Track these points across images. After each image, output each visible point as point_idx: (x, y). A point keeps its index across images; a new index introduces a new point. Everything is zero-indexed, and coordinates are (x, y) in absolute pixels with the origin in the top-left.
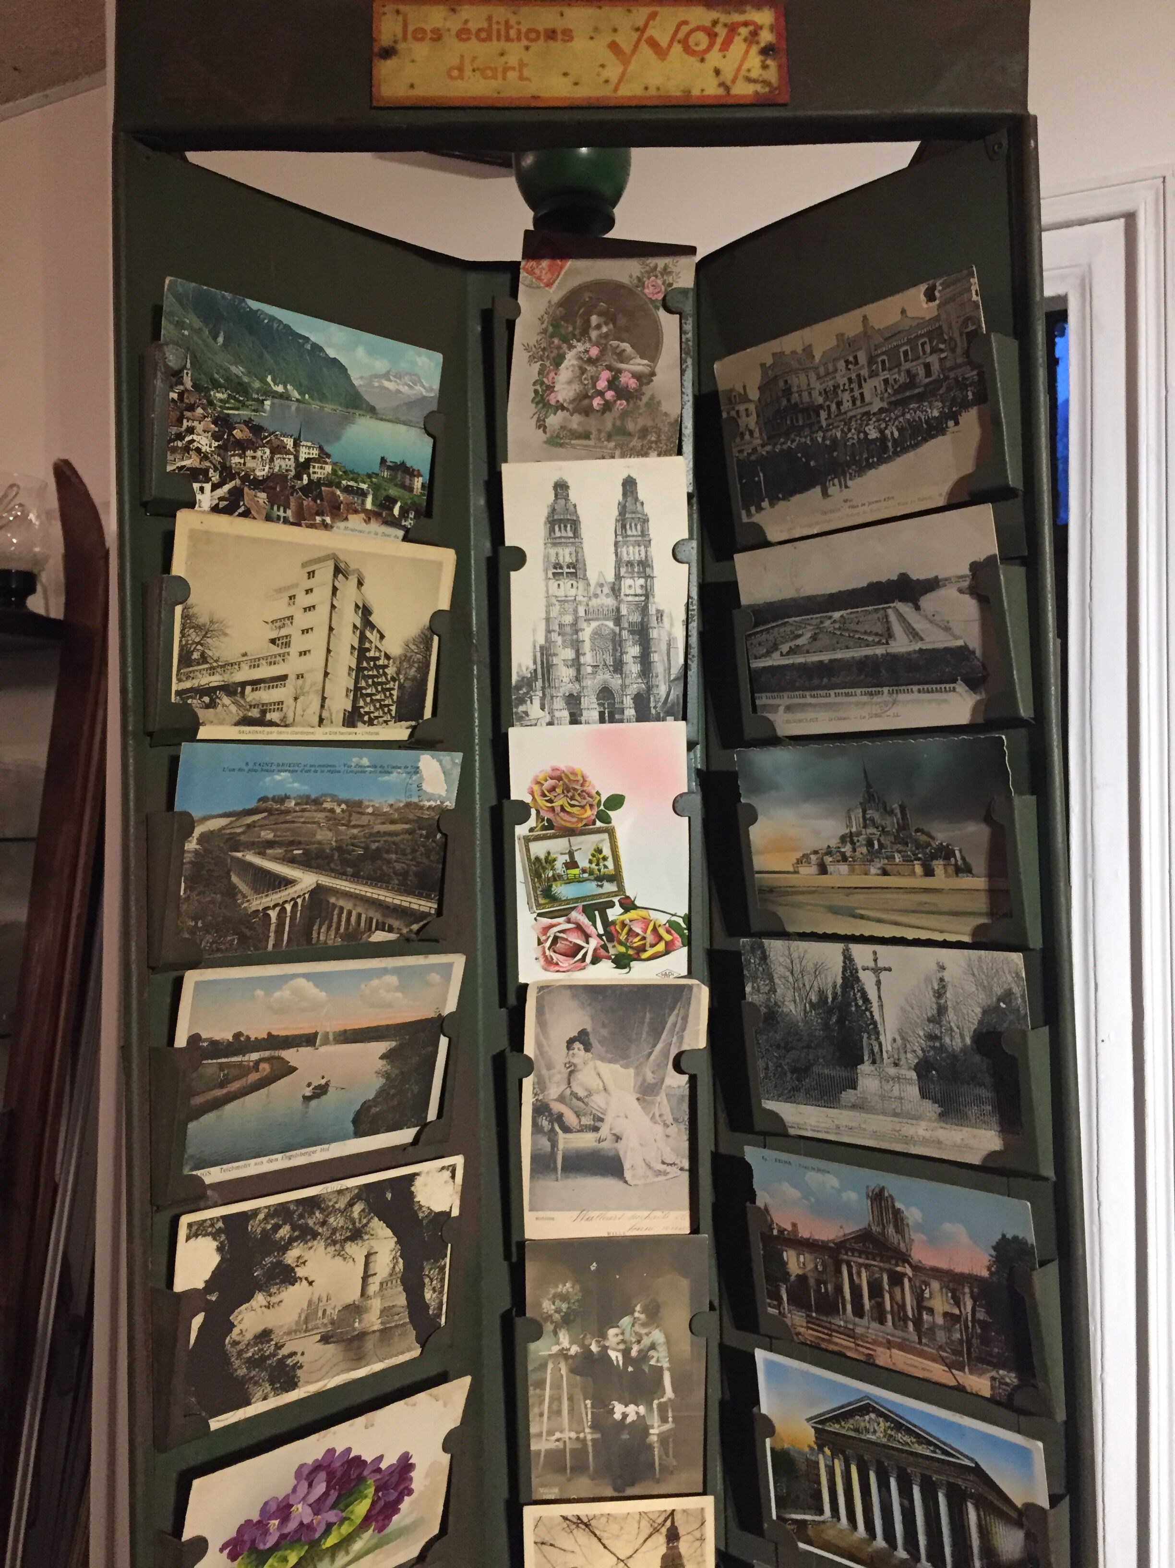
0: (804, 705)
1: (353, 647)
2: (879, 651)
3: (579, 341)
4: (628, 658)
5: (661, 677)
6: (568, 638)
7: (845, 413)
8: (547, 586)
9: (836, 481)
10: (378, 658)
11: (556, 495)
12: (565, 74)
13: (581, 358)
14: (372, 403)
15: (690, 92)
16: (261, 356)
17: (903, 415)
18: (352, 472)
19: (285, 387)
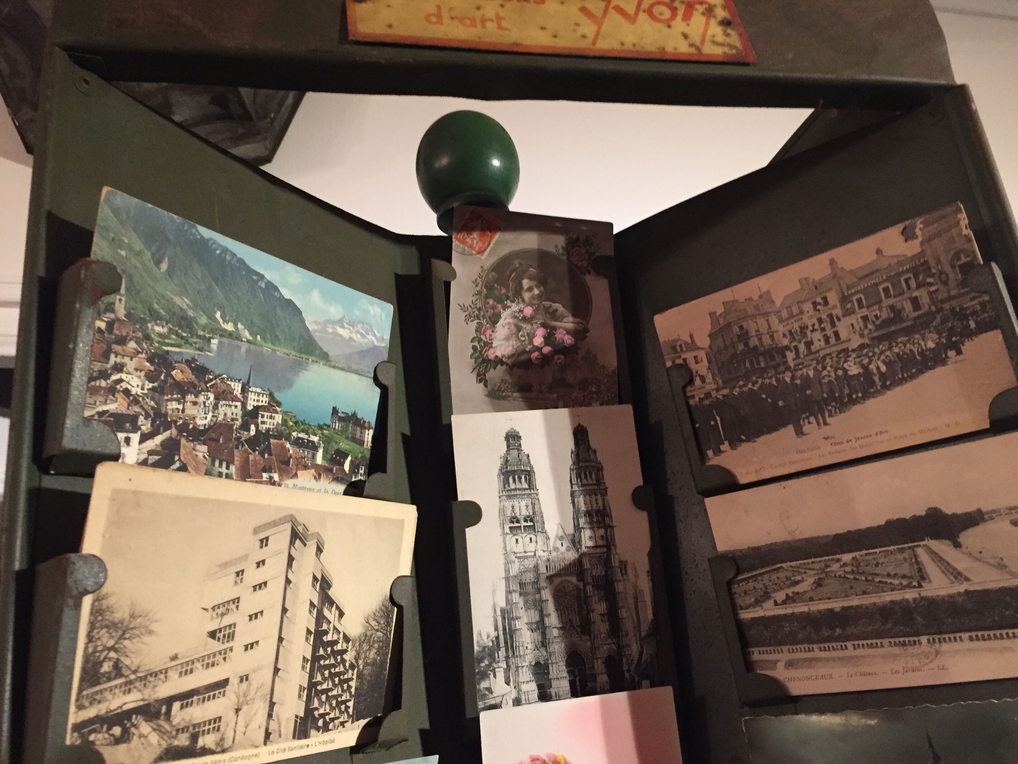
0: (813, 659)
1: (309, 632)
2: (910, 595)
3: (513, 301)
4: (595, 616)
5: (631, 634)
6: (531, 598)
7: (818, 352)
8: (504, 541)
9: (812, 419)
10: (336, 642)
11: (508, 446)
12: (543, 28)
13: (516, 317)
14: (325, 350)
15: (664, 49)
16: (210, 289)
17: (890, 348)
18: (303, 423)
19: (235, 325)
